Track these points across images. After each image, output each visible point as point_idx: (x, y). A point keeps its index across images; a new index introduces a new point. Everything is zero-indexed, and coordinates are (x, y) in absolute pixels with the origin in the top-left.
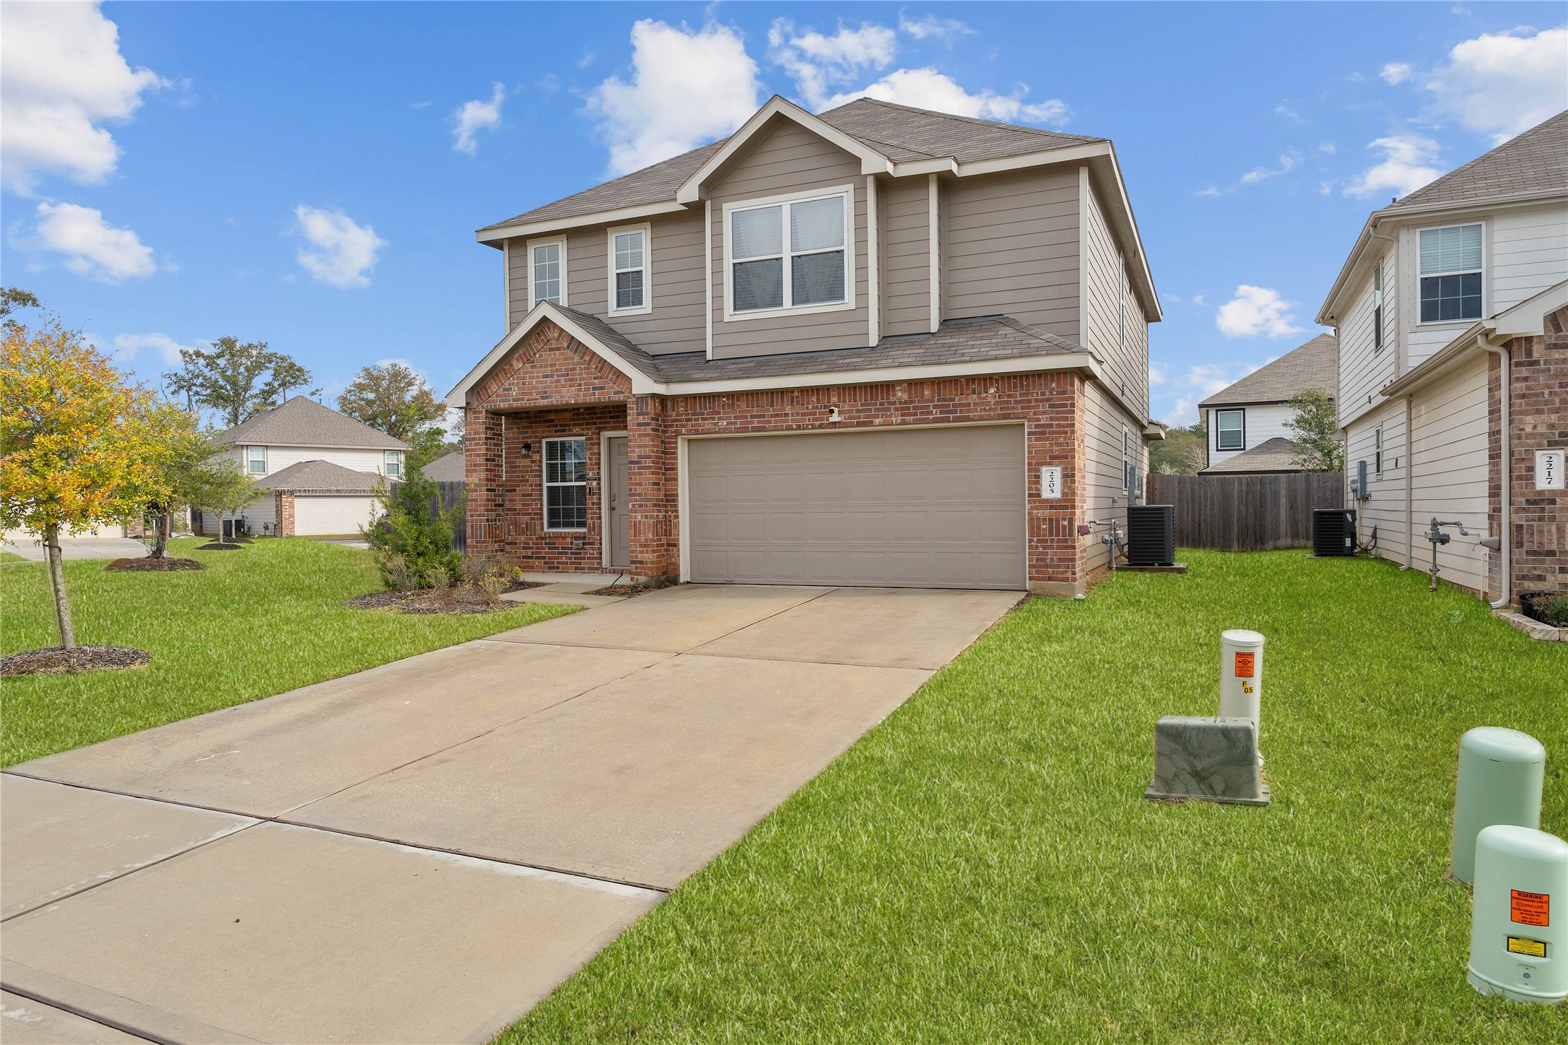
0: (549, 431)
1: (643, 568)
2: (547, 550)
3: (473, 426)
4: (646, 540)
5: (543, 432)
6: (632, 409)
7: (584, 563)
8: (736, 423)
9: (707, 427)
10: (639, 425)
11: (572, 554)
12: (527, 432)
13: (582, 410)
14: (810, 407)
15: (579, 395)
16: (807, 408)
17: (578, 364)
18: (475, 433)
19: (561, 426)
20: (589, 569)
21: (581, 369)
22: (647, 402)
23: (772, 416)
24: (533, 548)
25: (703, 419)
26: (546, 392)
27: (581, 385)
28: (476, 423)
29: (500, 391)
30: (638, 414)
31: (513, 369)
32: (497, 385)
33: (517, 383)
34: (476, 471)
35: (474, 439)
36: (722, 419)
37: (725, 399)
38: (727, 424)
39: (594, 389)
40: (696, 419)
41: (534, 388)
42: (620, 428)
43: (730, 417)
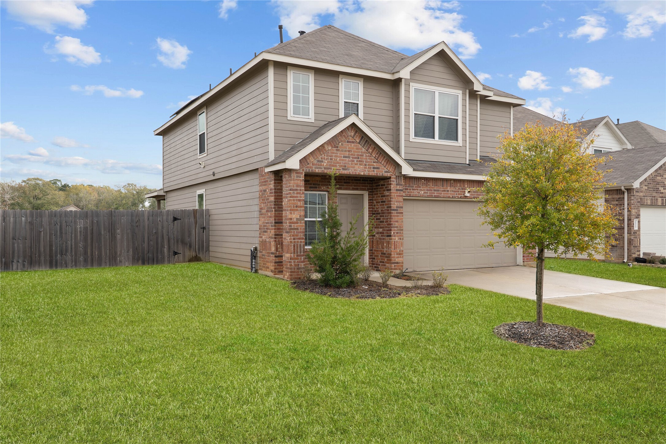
0: (306, 187)
1: (398, 266)
3: (296, 181)
6: (394, 181)
8: (427, 193)
9: (415, 193)
10: (397, 190)
14: (457, 188)
15: (365, 171)
16: (456, 188)
17: (364, 153)
18: (297, 186)
19: (314, 184)
21: (366, 156)
22: (401, 179)
23: (442, 191)
25: (413, 190)
26: (345, 167)
27: (366, 165)
28: (298, 180)
29: (315, 162)
30: (397, 185)
31: (325, 150)
32: (313, 157)
33: (327, 159)
34: (297, 210)
35: (296, 190)
36: (421, 190)
37: (423, 181)
38: (424, 193)
39: (374, 168)
40: (410, 189)
41: (338, 163)
42: (349, 189)
43: (425, 190)
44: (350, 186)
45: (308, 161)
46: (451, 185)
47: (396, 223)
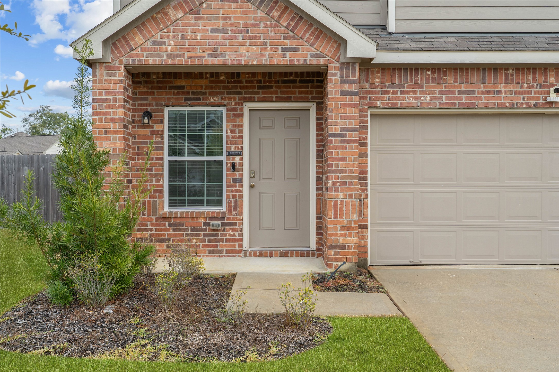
0: (177, 99)
1: (345, 254)
2: (171, 232)
3: (106, 85)
4: (350, 222)
5: (169, 99)
6: (335, 75)
7: (221, 246)
8: (441, 98)
9: (407, 101)
10: (343, 93)
11: (205, 235)
12: (146, 99)
13: (222, 78)
14: (525, 85)
15: (263, 56)
16: (522, 87)
17: (261, 19)
18: (108, 93)
19: (193, 93)
20: (227, 252)
21: (266, 26)
22: (354, 69)
23: (483, 93)
24: (151, 230)
25: (402, 92)
26: (216, 50)
27: (265, 45)
28: (110, 81)
29: (149, 44)
30: (342, 82)
31: (169, 19)
32: (143, 36)
33: (174, 36)
34: (108, 139)
35: (106, 100)
36: (425, 93)
37: (429, 73)
38: (431, 99)
39: (284, 50)
40: (394, 93)
41: (198, 43)
42: (271, 100)
43: (435, 93)
44: (271, 93)
45: (132, 43)
46: (506, 79)
47: (340, 163)
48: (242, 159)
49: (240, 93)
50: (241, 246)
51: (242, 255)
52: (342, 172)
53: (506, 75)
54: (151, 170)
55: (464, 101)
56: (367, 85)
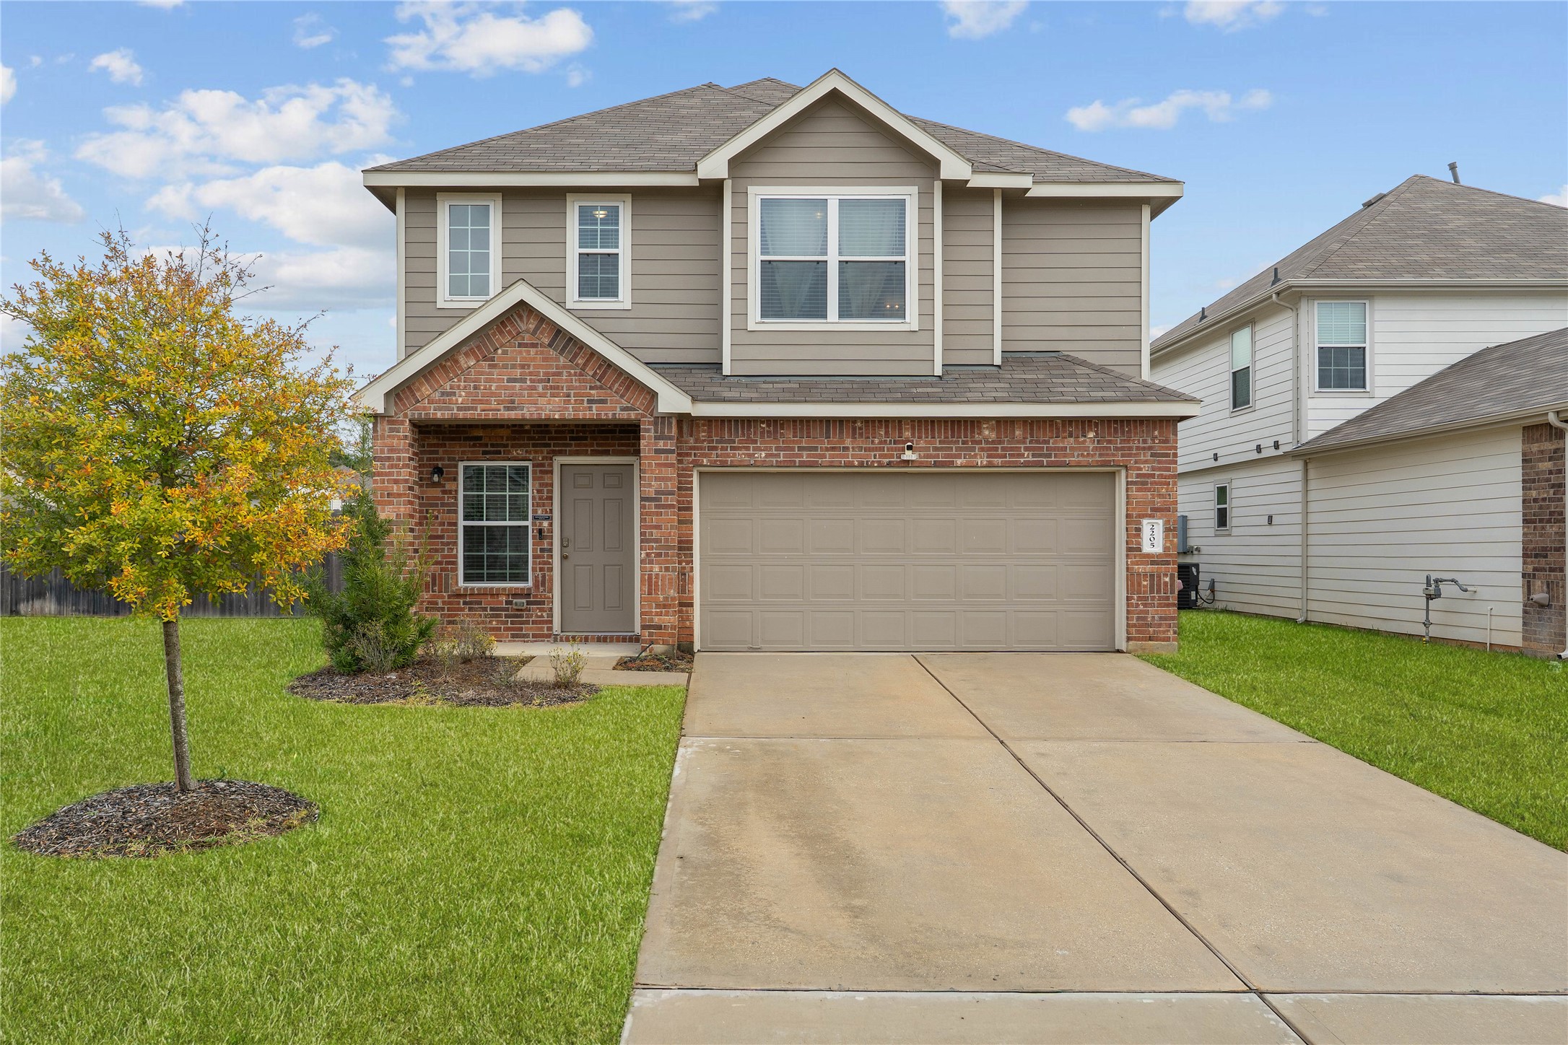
0: (473, 452)
1: (661, 635)
2: (467, 611)
3: (388, 441)
4: (666, 599)
5: (463, 452)
6: (648, 431)
7: (527, 629)
8: (778, 455)
9: (738, 458)
10: (657, 451)
11: (506, 616)
12: (437, 452)
14: (877, 441)
15: (567, 409)
16: (873, 442)
17: (564, 367)
18: (391, 451)
19: (492, 445)
20: (534, 636)
21: (570, 374)
22: (670, 427)
23: (827, 449)
24: (443, 609)
25: (732, 448)
26: (513, 402)
27: (569, 396)
28: (393, 437)
29: (437, 396)
30: (656, 438)
31: (460, 368)
32: (430, 387)
33: (465, 387)
34: (391, 503)
35: (389, 459)
36: (759, 449)
37: (764, 426)
38: (767, 456)
39: (590, 402)
40: (722, 449)
41: (493, 395)
42: (585, 453)
43: (771, 448)
44: (586, 445)
45: (418, 394)
46: (854, 433)
47: (654, 531)
48: (551, 525)
49: (549, 445)
50: (550, 629)
51: (552, 640)
52: (656, 541)
53: (854, 429)
54: (442, 537)
55: (805, 459)
56: (692, 440)
